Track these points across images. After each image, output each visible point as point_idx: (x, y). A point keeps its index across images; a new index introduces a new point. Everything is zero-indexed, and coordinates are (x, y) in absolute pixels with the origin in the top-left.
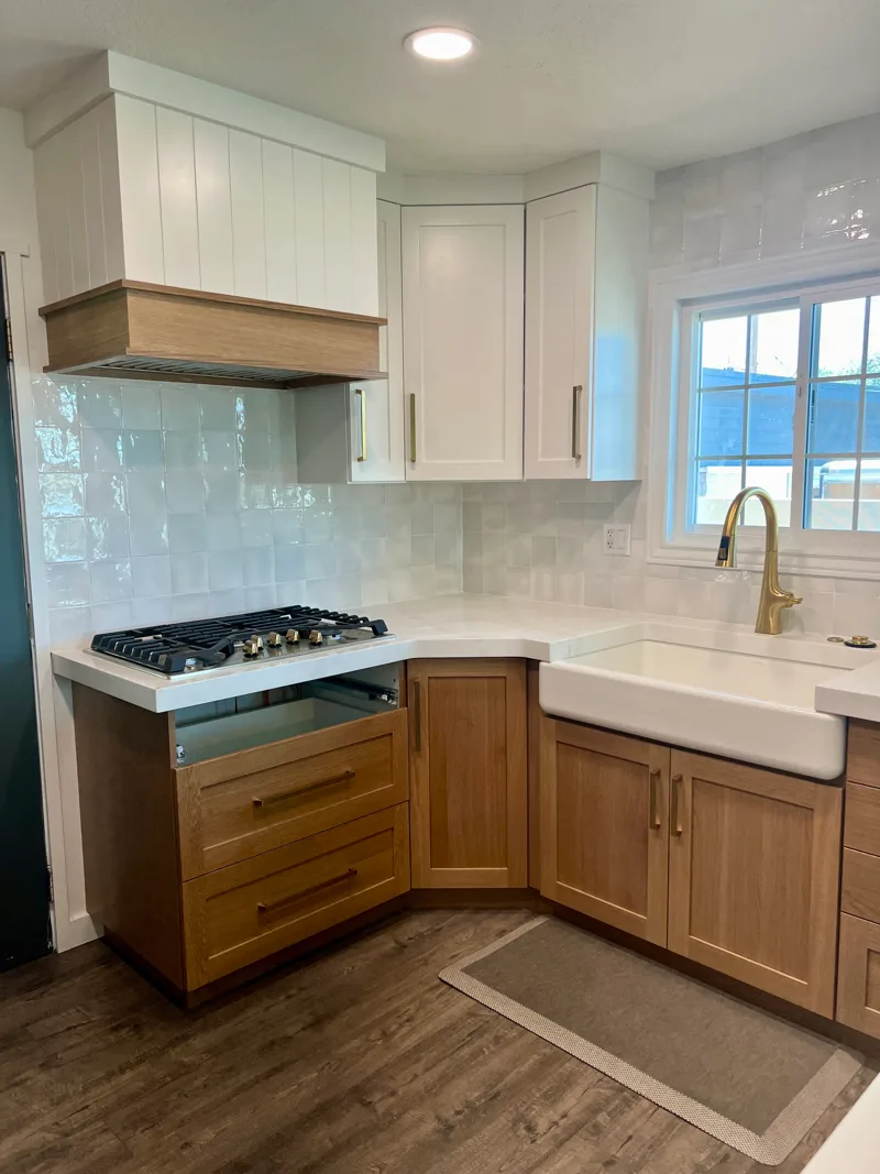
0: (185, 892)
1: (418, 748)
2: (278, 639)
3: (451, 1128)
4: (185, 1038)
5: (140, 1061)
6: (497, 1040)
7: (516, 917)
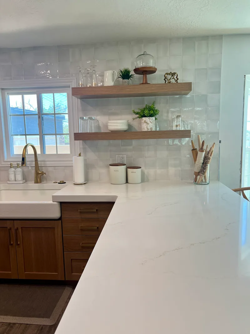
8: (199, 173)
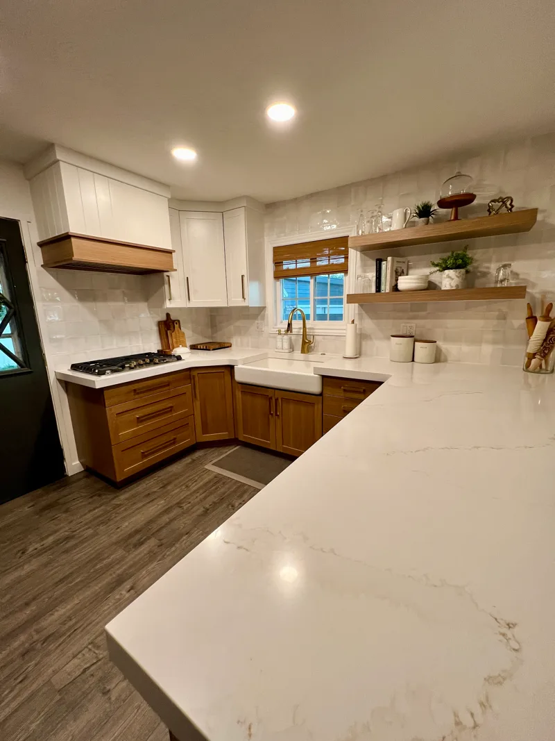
0: (113, 450)
1: (196, 397)
2: (142, 362)
3: (208, 510)
4: (117, 496)
5: (101, 506)
6: (224, 483)
7: (231, 447)
8: (535, 354)
